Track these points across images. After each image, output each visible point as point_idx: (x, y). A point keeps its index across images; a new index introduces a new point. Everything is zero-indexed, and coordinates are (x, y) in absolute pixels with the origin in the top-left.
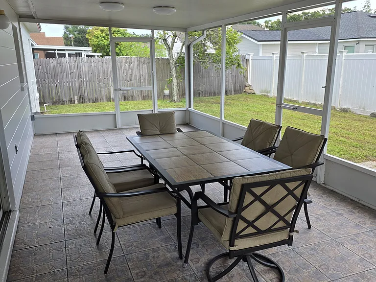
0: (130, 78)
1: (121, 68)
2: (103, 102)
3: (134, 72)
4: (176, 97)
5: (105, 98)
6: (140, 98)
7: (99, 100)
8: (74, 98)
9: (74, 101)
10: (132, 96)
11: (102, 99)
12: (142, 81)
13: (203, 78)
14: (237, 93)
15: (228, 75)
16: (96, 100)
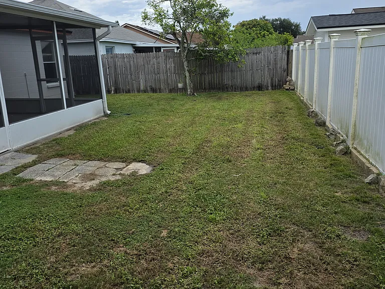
0: (157, 71)
1: (150, 63)
2: (135, 93)
3: (161, 66)
4: (189, 91)
5: (135, 89)
6: (167, 91)
7: (131, 91)
8: (111, 88)
9: (111, 91)
10: (160, 89)
11: (133, 91)
12: (169, 74)
13: (232, 71)
14: (275, 89)
15: (264, 69)
16: (128, 91)
